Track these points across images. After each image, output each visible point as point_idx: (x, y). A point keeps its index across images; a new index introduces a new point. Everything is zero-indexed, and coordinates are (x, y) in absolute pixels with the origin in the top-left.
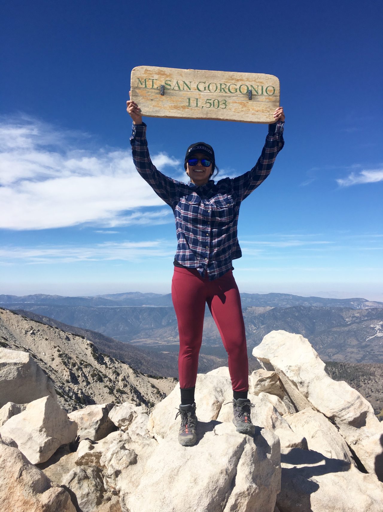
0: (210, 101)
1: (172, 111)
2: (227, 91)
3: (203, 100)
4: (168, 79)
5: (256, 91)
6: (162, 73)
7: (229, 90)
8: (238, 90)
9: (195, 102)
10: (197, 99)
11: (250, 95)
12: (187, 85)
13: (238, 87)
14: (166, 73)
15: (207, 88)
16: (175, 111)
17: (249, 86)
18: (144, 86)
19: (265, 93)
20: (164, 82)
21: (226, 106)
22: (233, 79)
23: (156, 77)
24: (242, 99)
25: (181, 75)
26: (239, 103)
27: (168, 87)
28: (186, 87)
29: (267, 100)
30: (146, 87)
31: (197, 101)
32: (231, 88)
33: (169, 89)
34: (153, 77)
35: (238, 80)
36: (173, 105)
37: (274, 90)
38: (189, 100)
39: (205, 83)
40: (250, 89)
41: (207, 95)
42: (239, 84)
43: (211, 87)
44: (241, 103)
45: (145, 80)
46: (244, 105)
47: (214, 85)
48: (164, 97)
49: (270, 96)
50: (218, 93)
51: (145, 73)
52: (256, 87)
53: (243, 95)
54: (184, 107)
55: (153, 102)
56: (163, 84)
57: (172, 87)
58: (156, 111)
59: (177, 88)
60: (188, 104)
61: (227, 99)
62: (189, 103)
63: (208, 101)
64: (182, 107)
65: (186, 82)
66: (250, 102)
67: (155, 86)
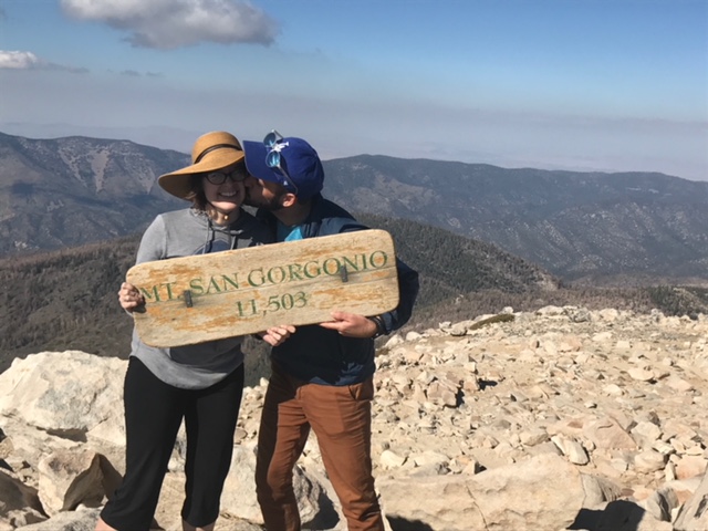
0: (275, 300)
1: (211, 330)
2: (302, 275)
3: (264, 299)
4: (194, 278)
5: (352, 264)
6: (182, 269)
7: (306, 273)
8: (322, 271)
9: (251, 306)
10: (253, 301)
11: (344, 275)
12: (231, 282)
13: (321, 265)
14: (189, 267)
15: (266, 278)
16: (216, 328)
17: (340, 259)
18: (154, 299)
19: (369, 266)
20: (188, 283)
21: (305, 301)
22: (309, 254)
23: (172, 279)
24: (332, 284)
25: (216, 265)
26: (326, 292)
27: (198, 291)
28: (228, 284)
29: (376, 277)
30: (158, 299)
31: (253, 304)
32: (308, 269)
33: (199, 295)
34: (167, 280)
35: (319, 253)
36: (212, 319)
37: (386, 258)
38: (239, 304)
39: (261, 270)
40: (342, 263)
41: (269, 291)
42: (322, 259)
43: (273, 276)
44: (329, 292)
45: (155, 288)
46: (337, 295)
47: (279, 270)
48: (193, 310)
49: (379, 268)
50: (287, 283)
51: (151, 277)
52: (351, 258)
53: (332, 278)
54: (232, 319)
55: (175, 322)
56: (187, 287)
57: (205, 290)
58: (185, 336)
59: (213, 290)
60: (238, 312)
61: (305, 289)
62: (240, 309)
63: (272, 300)
64: (229, 319)
65: (228, 276)
66: (347, 287)
67: (174, 295)
